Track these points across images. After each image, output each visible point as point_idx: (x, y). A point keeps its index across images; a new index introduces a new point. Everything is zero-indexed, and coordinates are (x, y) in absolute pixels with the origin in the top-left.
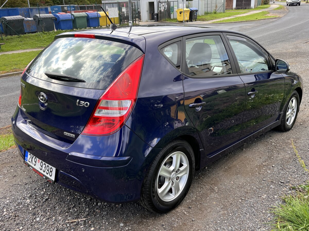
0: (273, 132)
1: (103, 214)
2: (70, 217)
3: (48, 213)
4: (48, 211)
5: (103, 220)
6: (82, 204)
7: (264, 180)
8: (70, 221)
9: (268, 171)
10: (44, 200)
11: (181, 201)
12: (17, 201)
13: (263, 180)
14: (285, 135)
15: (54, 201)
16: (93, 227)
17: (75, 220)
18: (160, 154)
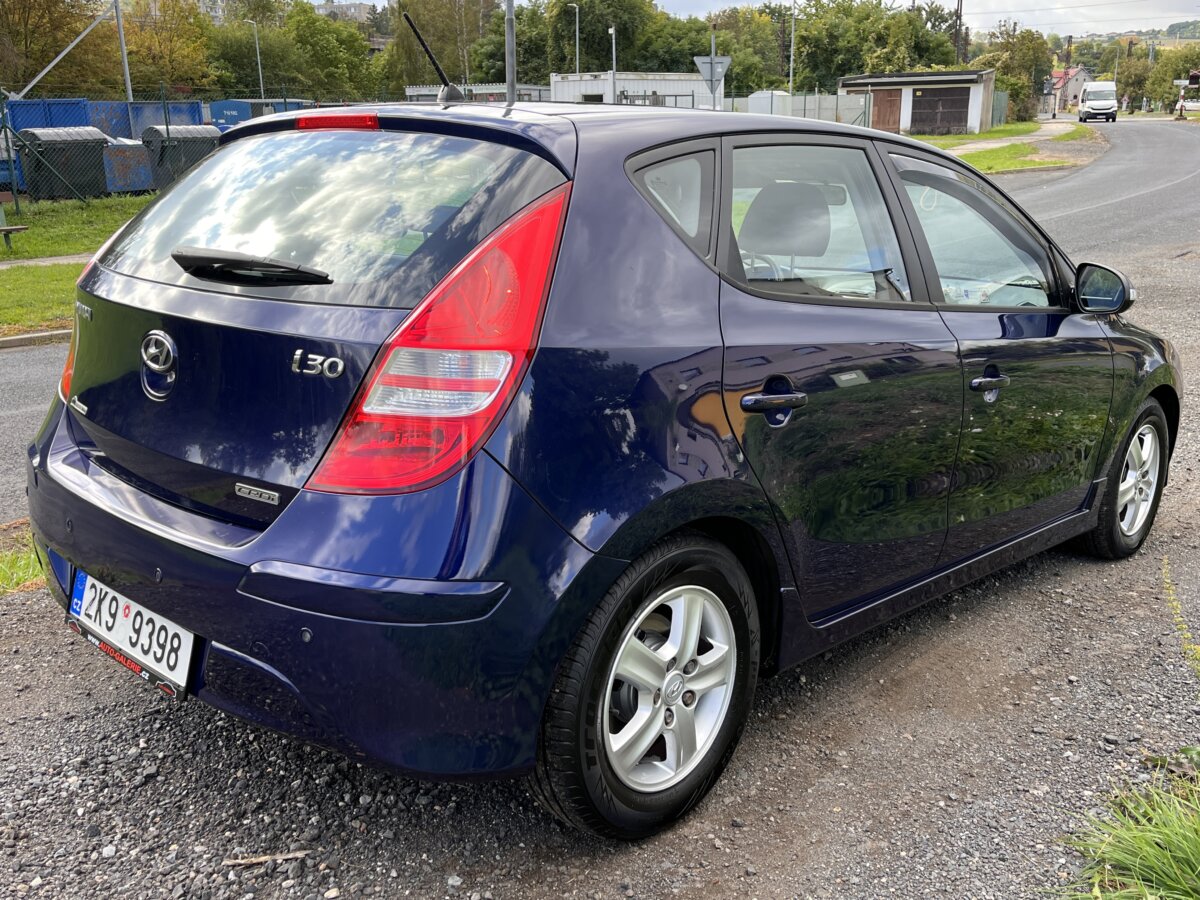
0: (1065, 561)
1: (377, 837)
2: (240, 844)
3: (151, 829)
4: (151, 822)
5: (376, 862)
6: (295, 800)
7: (1035, 729)
8: (243, 862)
9: (1052, 699)
10: (138, 779)
11: (700, 798)
12: (27, 780)
13: (1033, 731)
14: (1115, 571)
15: (178, 785)
16: (333, 888)
17: (263, 859)
18: (622, 585)
